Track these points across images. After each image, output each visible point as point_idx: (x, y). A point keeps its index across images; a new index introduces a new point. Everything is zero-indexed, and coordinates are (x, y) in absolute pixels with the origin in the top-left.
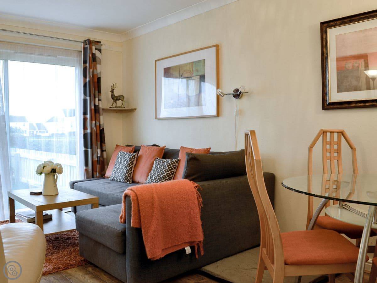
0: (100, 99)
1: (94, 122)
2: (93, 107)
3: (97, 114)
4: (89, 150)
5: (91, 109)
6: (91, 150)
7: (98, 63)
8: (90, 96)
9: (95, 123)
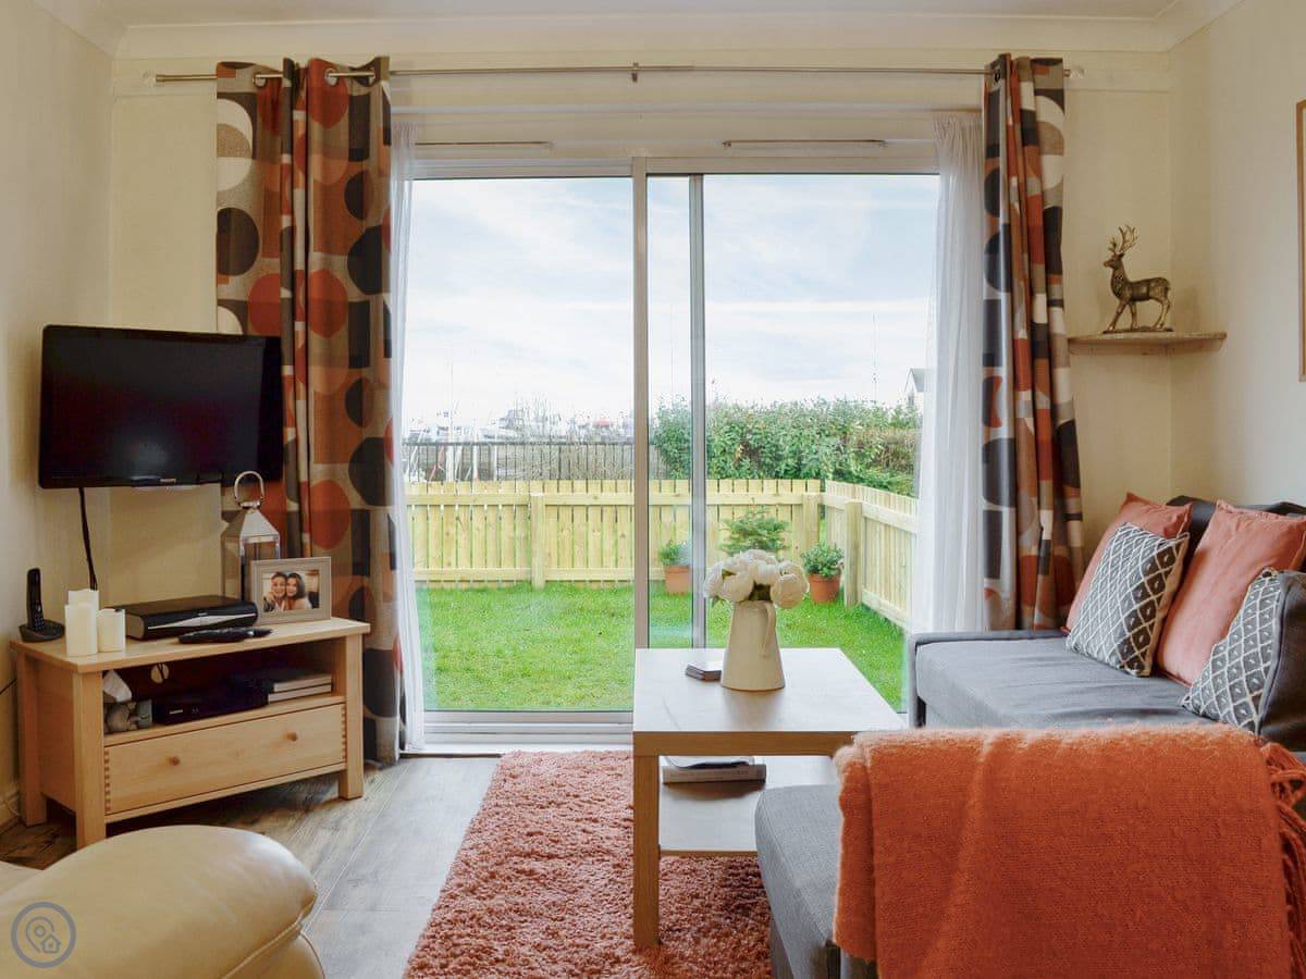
0: (1056, 296)
1: (1025, 396)
2: (1022, 334)
3: (1042, 363)
4: (1006, 512)
5: (1014, 342)
6: (1013, 510)
7: (1046, 148)
8: (1010, 288)
9: (1030, 398)
